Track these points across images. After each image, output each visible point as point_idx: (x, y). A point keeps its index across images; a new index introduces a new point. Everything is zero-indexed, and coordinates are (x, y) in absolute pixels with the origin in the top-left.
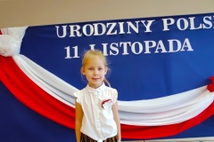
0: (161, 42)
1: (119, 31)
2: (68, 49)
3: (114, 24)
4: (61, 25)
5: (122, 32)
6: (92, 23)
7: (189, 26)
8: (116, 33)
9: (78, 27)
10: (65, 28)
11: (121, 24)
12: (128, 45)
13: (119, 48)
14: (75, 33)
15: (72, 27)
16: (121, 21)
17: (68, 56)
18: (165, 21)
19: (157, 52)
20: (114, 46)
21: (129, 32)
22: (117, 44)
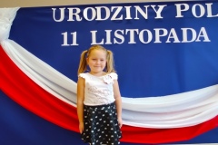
0: (173, 31)
1: (125, 16)
2: (65, 34)
3: (120, 8)
4: (58, 8)
5: (129, 17)
6: (94, 6)
7: (206, 13)
9: (78, 10)
10: (62, 10)
11: (128, 8)
12: (135, 32)
13: (124, 35)
14: (74, 17)
15: (71, 10)
16: (128, 5)
17: (65, 44)
18: (178, 6)
19: (168, 41)
20: (119, 33)
21: (137, 18)
22: (122, 32)
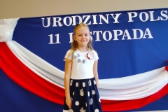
0: (126, 31)
1: (92, 22)
2: (51, 36)
3: (89, 17)
4: (46, 18)
5: (95, 23)
6: (71, 16)
7: (150, 18)
8: (90, 24)
9: (60, 19)
10: (49, 19)
11: (94, 17)
12: (100, 33)
13: (92, 36)
14: (57, 23)
15: (55, 19)
16: (94, 14)
17: (51, 42)
18: (130, 14)
19: (123, 39)
21: (101, 23)
22: (91, 33)
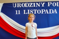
0: (47, 10)
1: (33, 6)
2: (17, 11)
3: (32, 4)
4: (14, 3)
5: (34, 6)
6: (24, 3)
7: (57, 5)
8: (32, 6)
9: (20, 4)
10: (16, 4)
11: (34, 4)
12: (36, 10)
13: (33, 11)
14: (19, 6)
15: (18, 4)
16: (34, 2)
18: (49, 3)
19: (45, 13)
20: (32, 11)
21: (37, 6)
22: (33, 10)
